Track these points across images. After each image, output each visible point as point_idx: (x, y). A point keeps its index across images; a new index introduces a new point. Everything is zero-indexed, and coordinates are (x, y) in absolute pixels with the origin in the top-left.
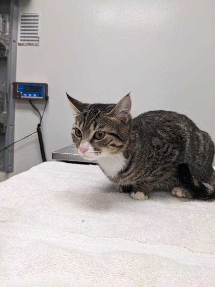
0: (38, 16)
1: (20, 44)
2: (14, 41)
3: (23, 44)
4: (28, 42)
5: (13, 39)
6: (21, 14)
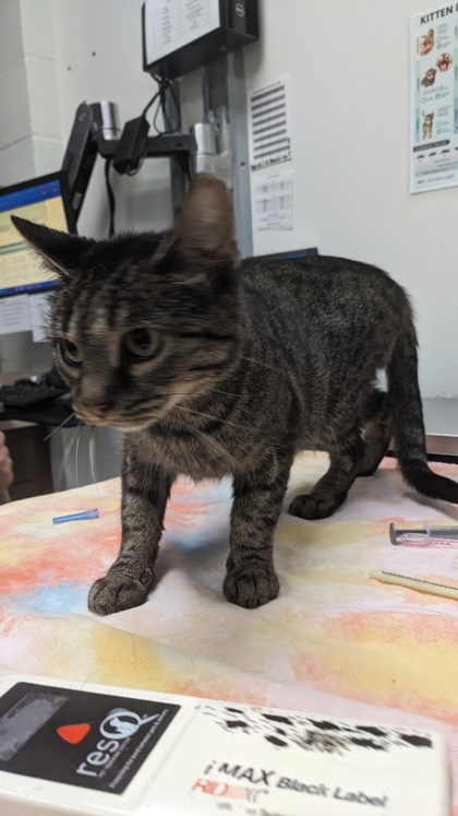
0: (282, 88)
1: (254, 168)
2: (243, 164)
3: (260, 165)
4: (268, 158)
5: (240, 161)
6: (250, 95)
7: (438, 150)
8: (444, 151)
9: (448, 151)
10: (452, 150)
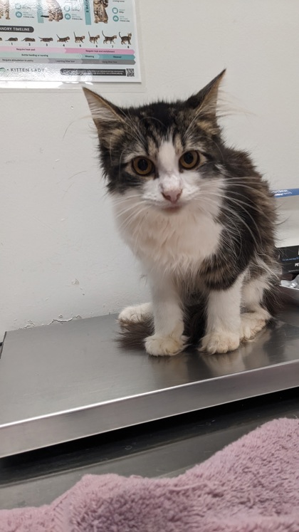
7: (21, 36)
8: (27, 39)
9: (33, 40)
10: (38, 40)
